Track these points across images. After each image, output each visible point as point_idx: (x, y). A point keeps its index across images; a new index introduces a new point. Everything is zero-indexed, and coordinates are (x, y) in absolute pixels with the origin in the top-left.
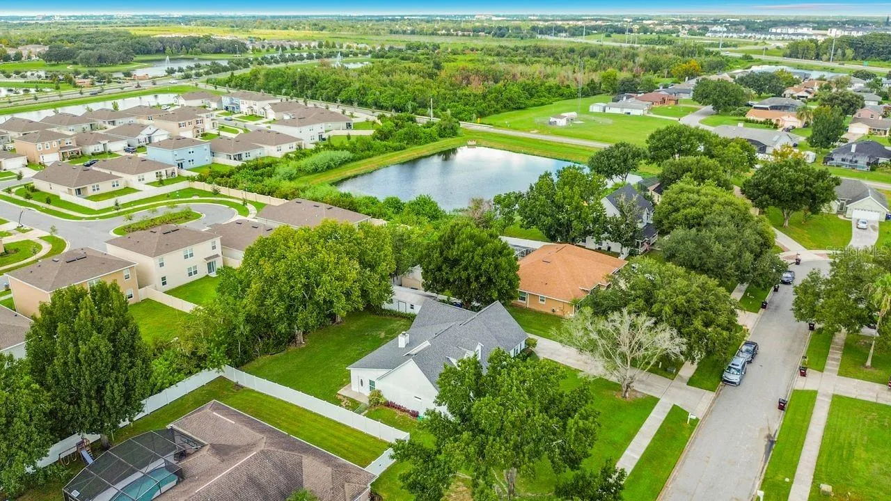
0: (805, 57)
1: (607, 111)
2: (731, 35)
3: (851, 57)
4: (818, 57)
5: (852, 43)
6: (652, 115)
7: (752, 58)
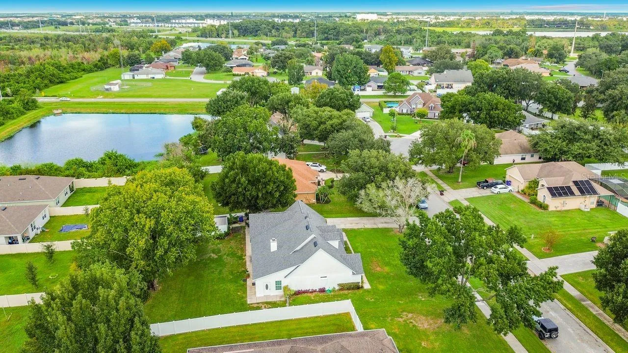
0: (211, 36)
1: (136, 77)
2: (148, 25)
3: (237, 35)
4: (218, 36)
5: (236, 27)
6: (168, 77)
7: (182, 39)
